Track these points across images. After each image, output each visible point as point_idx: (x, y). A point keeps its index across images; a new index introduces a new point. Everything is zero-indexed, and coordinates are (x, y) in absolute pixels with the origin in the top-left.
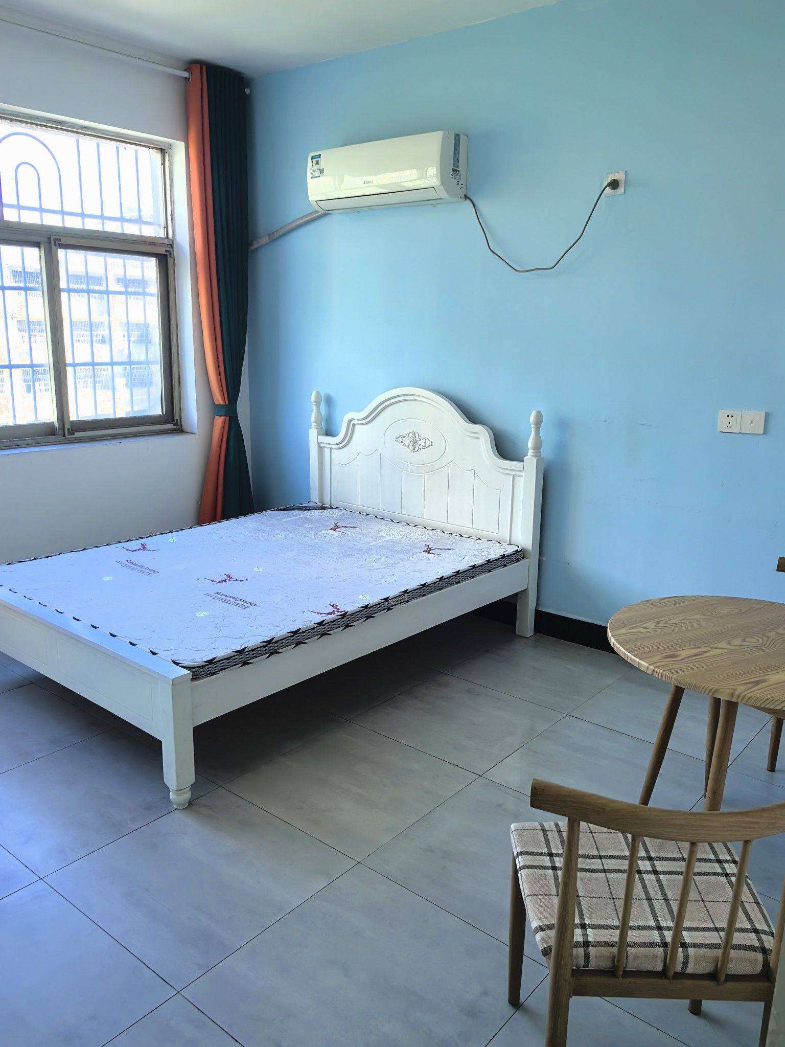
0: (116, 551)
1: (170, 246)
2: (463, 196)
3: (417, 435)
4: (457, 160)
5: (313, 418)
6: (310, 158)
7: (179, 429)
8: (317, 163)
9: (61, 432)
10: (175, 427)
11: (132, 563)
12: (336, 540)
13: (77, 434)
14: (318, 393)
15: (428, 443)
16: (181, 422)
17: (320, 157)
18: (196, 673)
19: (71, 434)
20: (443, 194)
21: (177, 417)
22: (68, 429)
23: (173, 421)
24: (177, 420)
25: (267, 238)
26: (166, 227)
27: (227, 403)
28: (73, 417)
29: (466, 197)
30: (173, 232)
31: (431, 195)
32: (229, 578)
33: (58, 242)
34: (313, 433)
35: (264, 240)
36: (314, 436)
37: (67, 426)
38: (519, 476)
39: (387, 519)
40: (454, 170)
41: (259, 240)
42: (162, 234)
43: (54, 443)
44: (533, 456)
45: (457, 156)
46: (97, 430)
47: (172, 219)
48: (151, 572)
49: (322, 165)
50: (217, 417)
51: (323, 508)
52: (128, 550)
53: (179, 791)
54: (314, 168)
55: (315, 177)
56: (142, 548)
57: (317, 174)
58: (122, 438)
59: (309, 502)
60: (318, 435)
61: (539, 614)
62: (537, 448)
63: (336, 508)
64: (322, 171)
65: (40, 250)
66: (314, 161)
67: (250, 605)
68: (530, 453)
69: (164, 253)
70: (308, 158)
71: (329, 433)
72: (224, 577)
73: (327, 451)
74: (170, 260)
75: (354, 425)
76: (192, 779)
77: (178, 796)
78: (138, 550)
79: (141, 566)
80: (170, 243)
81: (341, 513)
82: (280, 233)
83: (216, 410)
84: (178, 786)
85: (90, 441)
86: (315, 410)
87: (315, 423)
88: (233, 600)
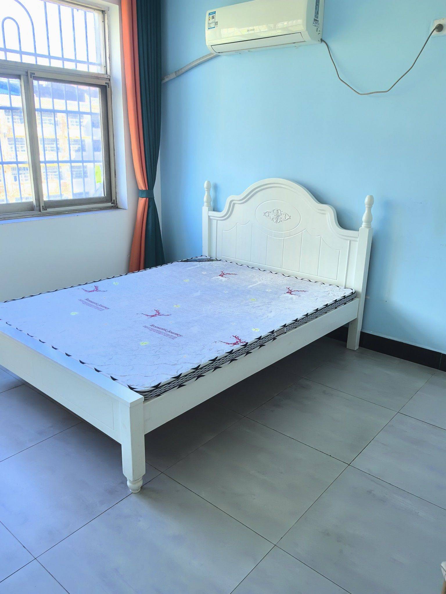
0: (79, 292)
1: (108, 80)
2: (320, 40)
3: (279, 212)
4: (317, 13)
5: (205, 199)
6: (208, 14)
7: (115, 207)
8: (213, 18)
9: (38, 208)
10: (113, 205)
11: (90, 301)
12: (224, 284)
13: (49, 210)
14: (209, 183)
15: (287, 217)
16: (116, 202)
17: (215, 13)
18: (147, 396)
19: (45, 210)
20: (307, 37)
21: (114, 198)
22: (43, 206)
23: (112, 200)
24: (114, 200)
25: (174, 74)
26: (106, 66)
27: (147, 189)
28: (45, 199)
29: (322, 40)
30: (110, 70)
31: (297, 38)
32: (158, 313)
33: (33, 75)
34: (205, 209)
35: (172, 76)
36: (205, 211)
37: (42, 204)
38: (354, 241)
39: (256, 268)
40: (315, 20)
41: (168, 76)
42: (103, 72)
43: (33, 216)
44: (366, 227)
45: (317, 9)
46: (62, 207)
47: (110, 61)
48: (103, 308)
49: (217, 19)
50: (140, 198)
51: (211, 260)
52: (86, 291)
53: (135, 481)
54: (210, 22)
55: (212, 28)
56: (95, 290)
57: (212, 25)
58: (78, 212)
59: (201, 256)
60: (208, 211)
61: (363, 334)
62: (369, 221)
63: (220, 260)
64: (216, 23)
65: (21, 81)
66: (211, 16)
67: (176, 336)
68: (364, 225)
69: (104, 84)
70: (206, 14)
71: (215, 209)
72: (154, 313)
73: (214, 222)
74: (108, 89)
75: (234, 204)
76: (144, 472)
77: (133, 484)
78: (93, 291)
79: (97, 304)
80: (109, 78)
81: (224, 264)
82: (183, 71)
83: (139, 193)
84: (133, 478)
85: (57, 214)
86: (206, 194)
87: (206, 202)
88: (164, 332)
